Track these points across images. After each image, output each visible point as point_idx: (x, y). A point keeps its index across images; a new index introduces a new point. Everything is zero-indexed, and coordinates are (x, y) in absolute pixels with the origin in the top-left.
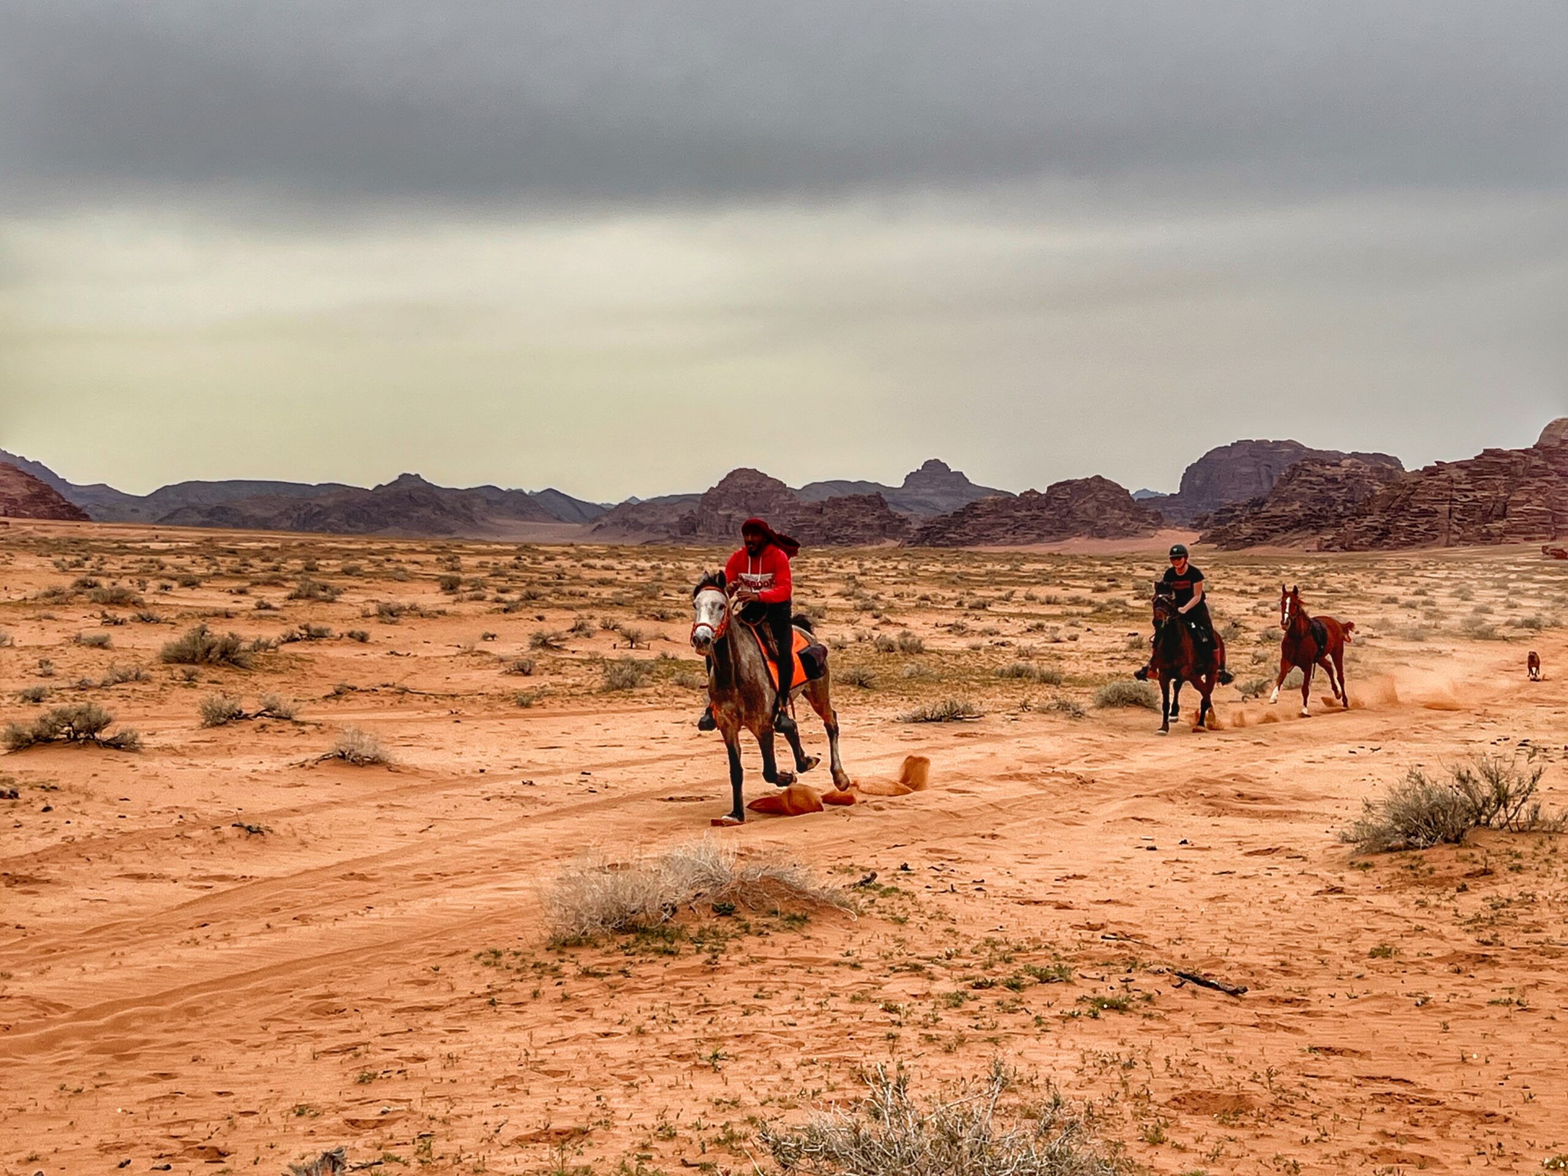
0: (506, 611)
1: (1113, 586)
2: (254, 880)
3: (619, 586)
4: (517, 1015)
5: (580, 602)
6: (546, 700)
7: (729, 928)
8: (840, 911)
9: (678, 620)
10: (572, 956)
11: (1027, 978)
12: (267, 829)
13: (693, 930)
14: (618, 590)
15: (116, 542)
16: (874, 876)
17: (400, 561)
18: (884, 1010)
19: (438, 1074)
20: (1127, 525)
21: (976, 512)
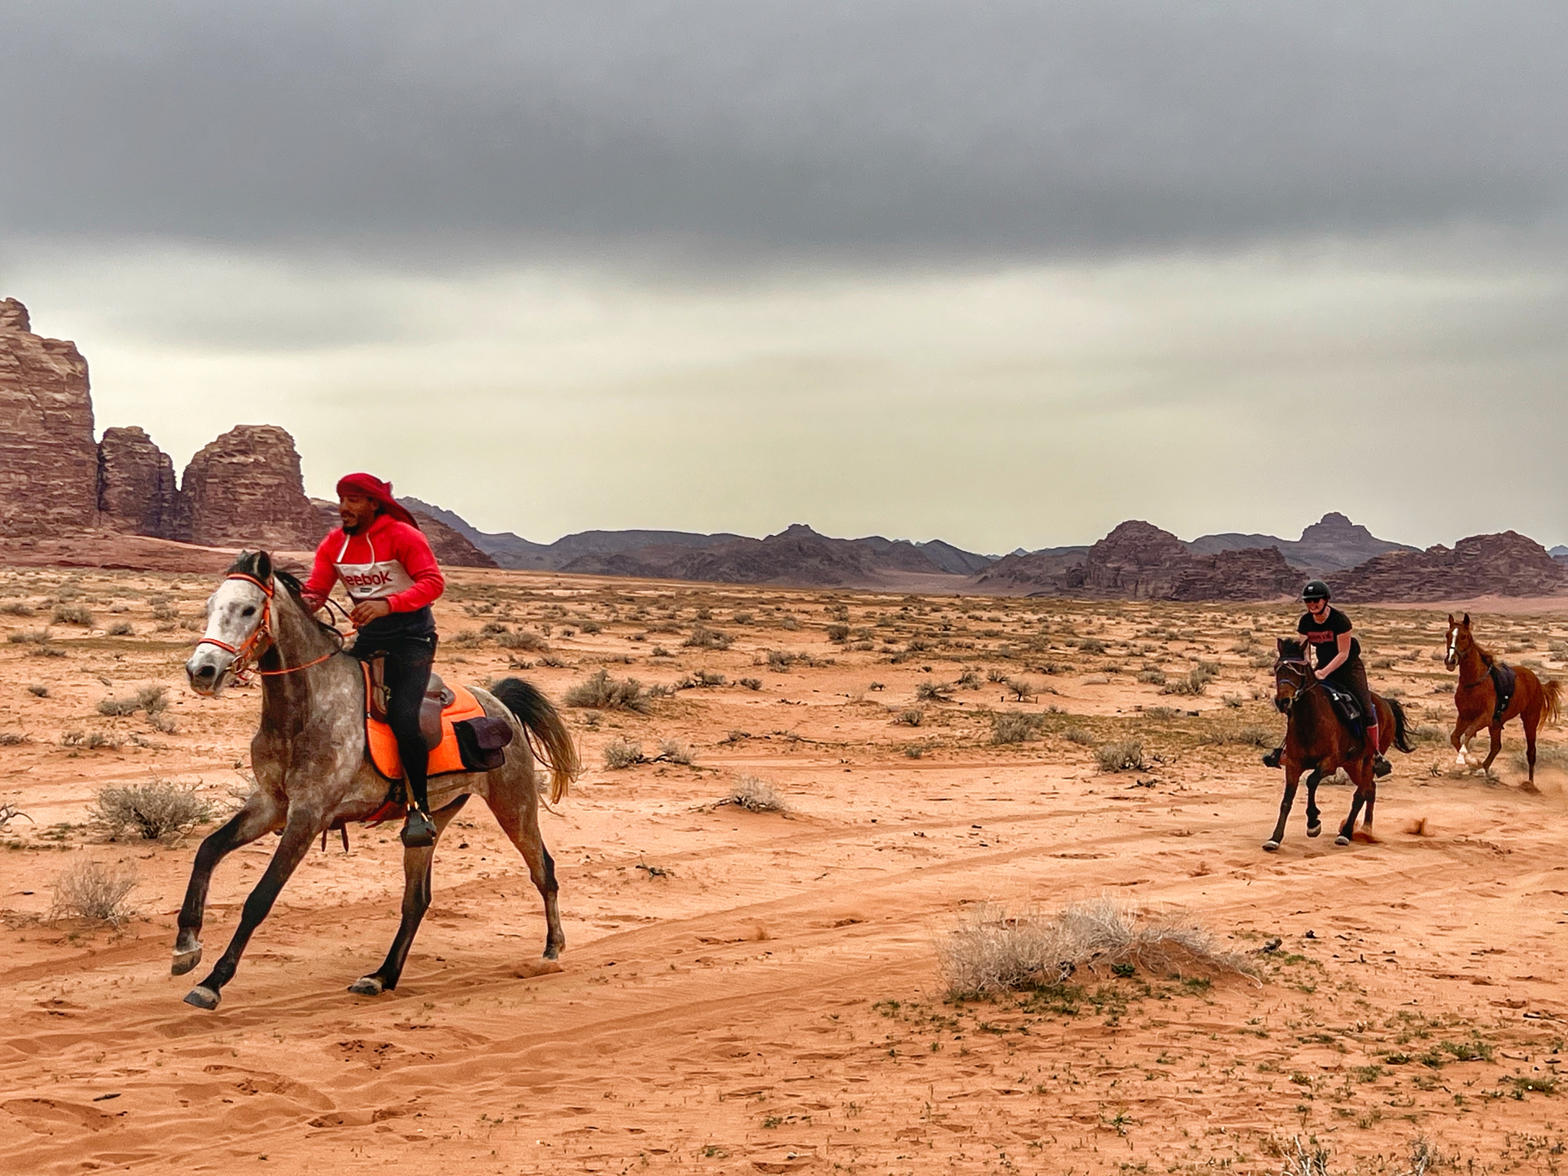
0: (893, 661)
1: (1528, 647)
2: (658, 921)
3: (1005, 638)
4: (916, 1067)
5: (967, 654)
6: (935, 752)
7: (1129, 990)
8: (1243, 977)
9: (1066, 674)
10: (971, 1011)
11: (1446, 1056)
12: (669, 871)
13: (1093, 990)
14: (1004, 642)
15: (522, 588)
16: (1279, 942)
17: (789, 610)
18: (1294, 1081)
19: (842, 1122)
20: (1542, 582)
21: (1379, 567)
